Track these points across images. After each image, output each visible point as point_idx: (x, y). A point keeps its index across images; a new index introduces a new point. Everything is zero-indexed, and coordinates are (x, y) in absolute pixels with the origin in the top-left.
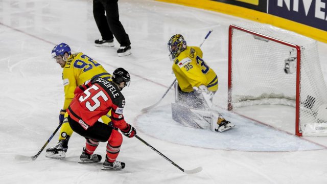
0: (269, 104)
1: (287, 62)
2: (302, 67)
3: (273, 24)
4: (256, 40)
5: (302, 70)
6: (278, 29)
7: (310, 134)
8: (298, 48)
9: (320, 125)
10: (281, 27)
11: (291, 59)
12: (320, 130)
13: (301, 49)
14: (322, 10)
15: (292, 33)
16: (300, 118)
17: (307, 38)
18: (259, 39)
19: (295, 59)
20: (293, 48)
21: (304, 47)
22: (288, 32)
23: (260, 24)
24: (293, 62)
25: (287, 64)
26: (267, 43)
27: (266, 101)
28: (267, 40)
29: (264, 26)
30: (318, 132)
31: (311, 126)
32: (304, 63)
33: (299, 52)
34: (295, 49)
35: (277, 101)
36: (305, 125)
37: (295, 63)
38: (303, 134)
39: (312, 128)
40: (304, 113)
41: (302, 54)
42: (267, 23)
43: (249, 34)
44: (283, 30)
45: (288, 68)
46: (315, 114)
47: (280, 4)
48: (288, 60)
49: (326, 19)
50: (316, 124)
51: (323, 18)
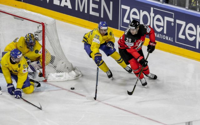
1: (36, 34)
2: (46, 36)
3: (26, 9)
4: (15, 19)
5: (46, 39)
6: (30, 12)
7: (52, 80)
8: (43, 24)
9: (59, 74)
10: (31, 11)
11: (39, 31)
12: (59, 78)
13: (45, 25)
15: (39, 15)
16: (45, 70)
17: (49, 17)
18: (17, 19)
19: (41, 31)
20: (40, 24)
21: (47, 23)
22: (36, 14)
23: (17, 9)
24: (40, 33)
25: (36, 35)
26: (22, 21)
28: (23, 19)
29: (20, 10)
30: (57, 79)
32: (47, 34)
33: (44, 27)
34: (41, 25)
36: (49, 75)
37: (41, 34)
38: (47, 80)
39: (53, 76)
40: (48, 66)
41: (45, 28)
42: (22, 8)
43: (10, 16)
44: (33, 13)
45: (36, 37)
46: (55, 67)
48: (37, 32)
49: (61, 5)
50: (55, 73)
51: (59, 5)
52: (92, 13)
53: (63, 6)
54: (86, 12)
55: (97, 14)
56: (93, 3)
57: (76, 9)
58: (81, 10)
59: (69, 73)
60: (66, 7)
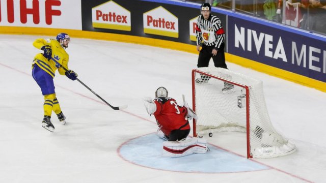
0: (227, 131)
3: (232, 61)
7: (258, 156)
8: (247, 87)
9: (267, 149)
11: (242, 95)
12: (267, 153)
14: (270, 50)
16: (250, 144)
21: (251, 87)
24: (244, 98)
25: (239, 100)
27: (224, 129)
30: (265, 155)
31: (260, 150)
33: (248, 91)
35: (233, 129)
36: (255, 150)
38: (253, 157)
41: (250, 93)
45: (240, 103)
47: (237, 45)
48: (240, 97)
49: (274, 57)
50: (263, 148)
51: (272, 57)
52: (311, 67)
53: (277, 58)
54: (305, 66)
55: (318, 69)
56: (313, 55)
57: (293, 62)
58: (299, 64)
59: (279, 147)
60: (280, 59)
